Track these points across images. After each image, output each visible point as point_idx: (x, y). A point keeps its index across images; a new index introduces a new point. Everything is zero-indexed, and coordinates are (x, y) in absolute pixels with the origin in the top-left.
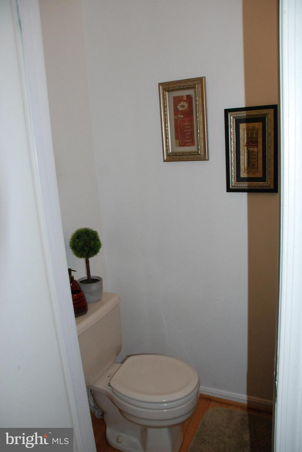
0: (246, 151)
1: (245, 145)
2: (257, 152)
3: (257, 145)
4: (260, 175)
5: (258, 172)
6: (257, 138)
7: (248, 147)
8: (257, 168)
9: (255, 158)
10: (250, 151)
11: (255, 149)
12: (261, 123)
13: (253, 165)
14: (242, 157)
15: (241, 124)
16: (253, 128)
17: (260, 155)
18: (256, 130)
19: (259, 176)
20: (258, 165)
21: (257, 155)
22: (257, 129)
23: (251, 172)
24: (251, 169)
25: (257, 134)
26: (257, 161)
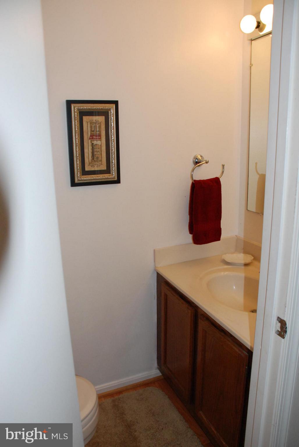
0: (90, 144)
1: (89, 138)
2: (101, 145)
3: (100, 138)
4: (104, 167)
5: (102, 164)
6: (100, 131)
7: (92, 140)
8: (101, 161)
9: (99, 151)
10: (94, 144)
11: (99, 142)
12: (104, 117)
13: (97, 158)
14: (86, 151)
15: (85, 117)
16: (96, 122)
17: (104, 148)
18: (99, 123)
19: (103, 169)
20: (101, 158)
21: (101, 148)
22: (101, 123)
23: (95, 165)
24: (95, 162)
25: (100, 127)
26: (101, 154)
